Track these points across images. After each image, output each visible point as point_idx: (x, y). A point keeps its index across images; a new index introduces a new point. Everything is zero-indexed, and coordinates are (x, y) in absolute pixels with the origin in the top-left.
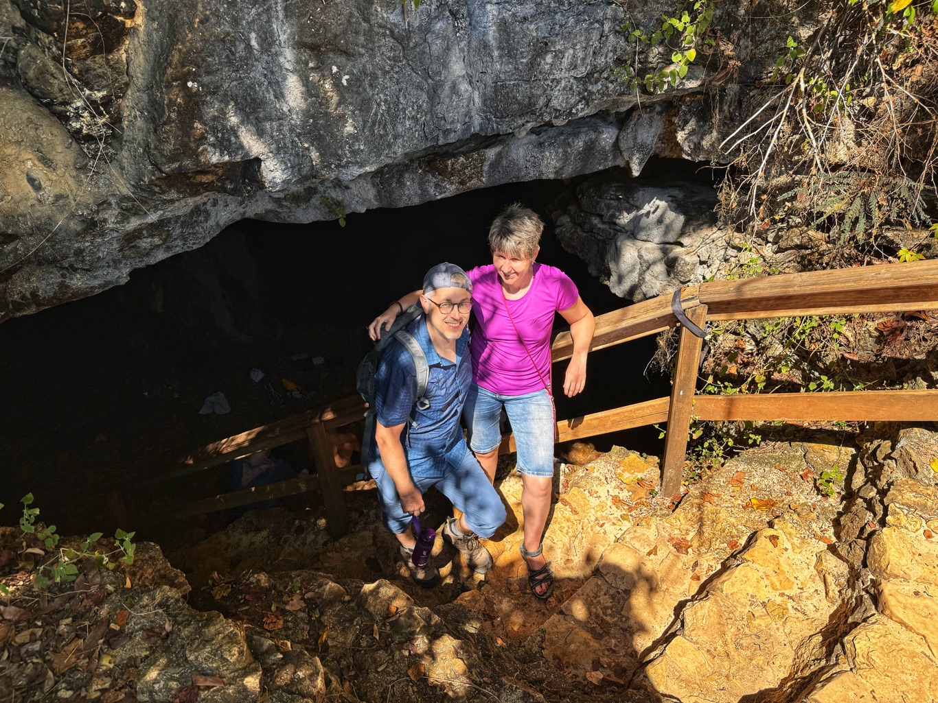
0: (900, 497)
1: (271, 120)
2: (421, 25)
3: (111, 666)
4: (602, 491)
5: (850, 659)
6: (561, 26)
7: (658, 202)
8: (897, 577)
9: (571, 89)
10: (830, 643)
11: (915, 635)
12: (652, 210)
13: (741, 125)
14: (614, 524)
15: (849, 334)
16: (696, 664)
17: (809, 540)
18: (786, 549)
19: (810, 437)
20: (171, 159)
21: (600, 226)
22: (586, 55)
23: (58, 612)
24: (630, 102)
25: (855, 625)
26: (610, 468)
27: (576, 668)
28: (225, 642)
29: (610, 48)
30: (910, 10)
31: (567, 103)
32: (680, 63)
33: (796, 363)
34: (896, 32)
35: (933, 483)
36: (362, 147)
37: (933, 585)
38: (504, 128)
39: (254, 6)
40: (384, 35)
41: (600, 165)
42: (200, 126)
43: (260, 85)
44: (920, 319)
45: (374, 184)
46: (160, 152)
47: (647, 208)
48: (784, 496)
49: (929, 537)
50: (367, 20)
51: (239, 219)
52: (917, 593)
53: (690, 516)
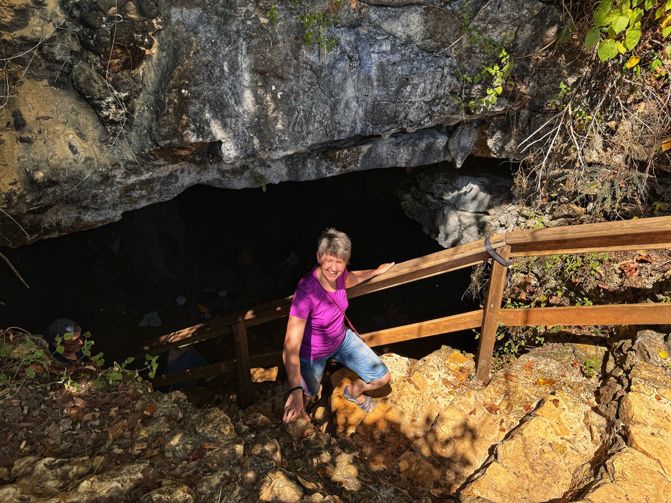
0: (639, 374)
1: (231, 117)
2: (329, 64)
3: (147, 436)
4: (435, 375)
5: (611, 475)
6: (417, 69)
7: (472, 185)
8: (639, 423)
9: (421, 108)
10: (596, 467)
11: (653, 460)
12: (468, 190)
13: (530, 135)
14: (444, 397)
15: (601, 272)
16: (507, 481)
17: (579, 404)
18: (564, 409)
19: (577, 340)
20: (165, 138)
21: (432, 200)
22: (432, 87)
23: (108, 404)
24: (457, 119)
25: (613, 454)
26: (441, 360)
27: (423, 486)
28: (221, 422)
29: (447, 84)
30: (637, 68)
31: (418, 117)
32: (492, 95)
33: (565, 293)
34: (628, 81)
35: (660, 365)
36: (286, 138)
37: (663, 429)
38: (377, 131)
39: (228, 45)
40: (306, 69)
41: (435, 159)
42: (186, 118)
43: (227, 94)
44: (648, 262)
45: (287, 165)
46: (158, 133)
47: (465, 189)
48: (561, 377)
49: (659, 399)
50: (296, 58)
51: (196, 183)
52: (653, 434)
53: (497, 389)
